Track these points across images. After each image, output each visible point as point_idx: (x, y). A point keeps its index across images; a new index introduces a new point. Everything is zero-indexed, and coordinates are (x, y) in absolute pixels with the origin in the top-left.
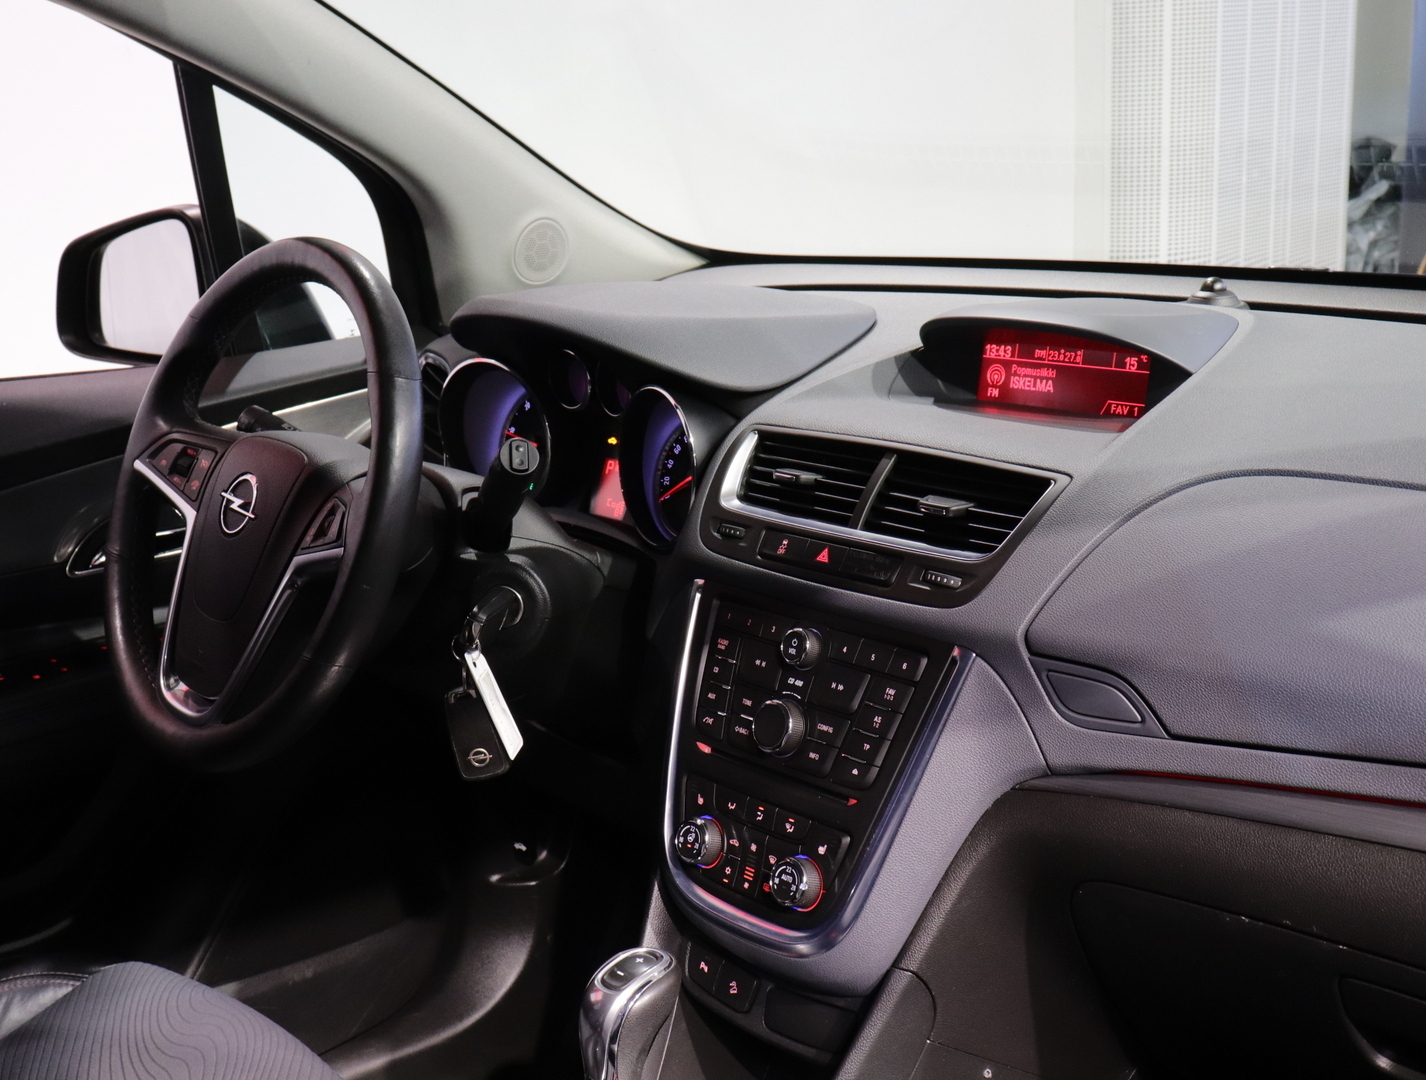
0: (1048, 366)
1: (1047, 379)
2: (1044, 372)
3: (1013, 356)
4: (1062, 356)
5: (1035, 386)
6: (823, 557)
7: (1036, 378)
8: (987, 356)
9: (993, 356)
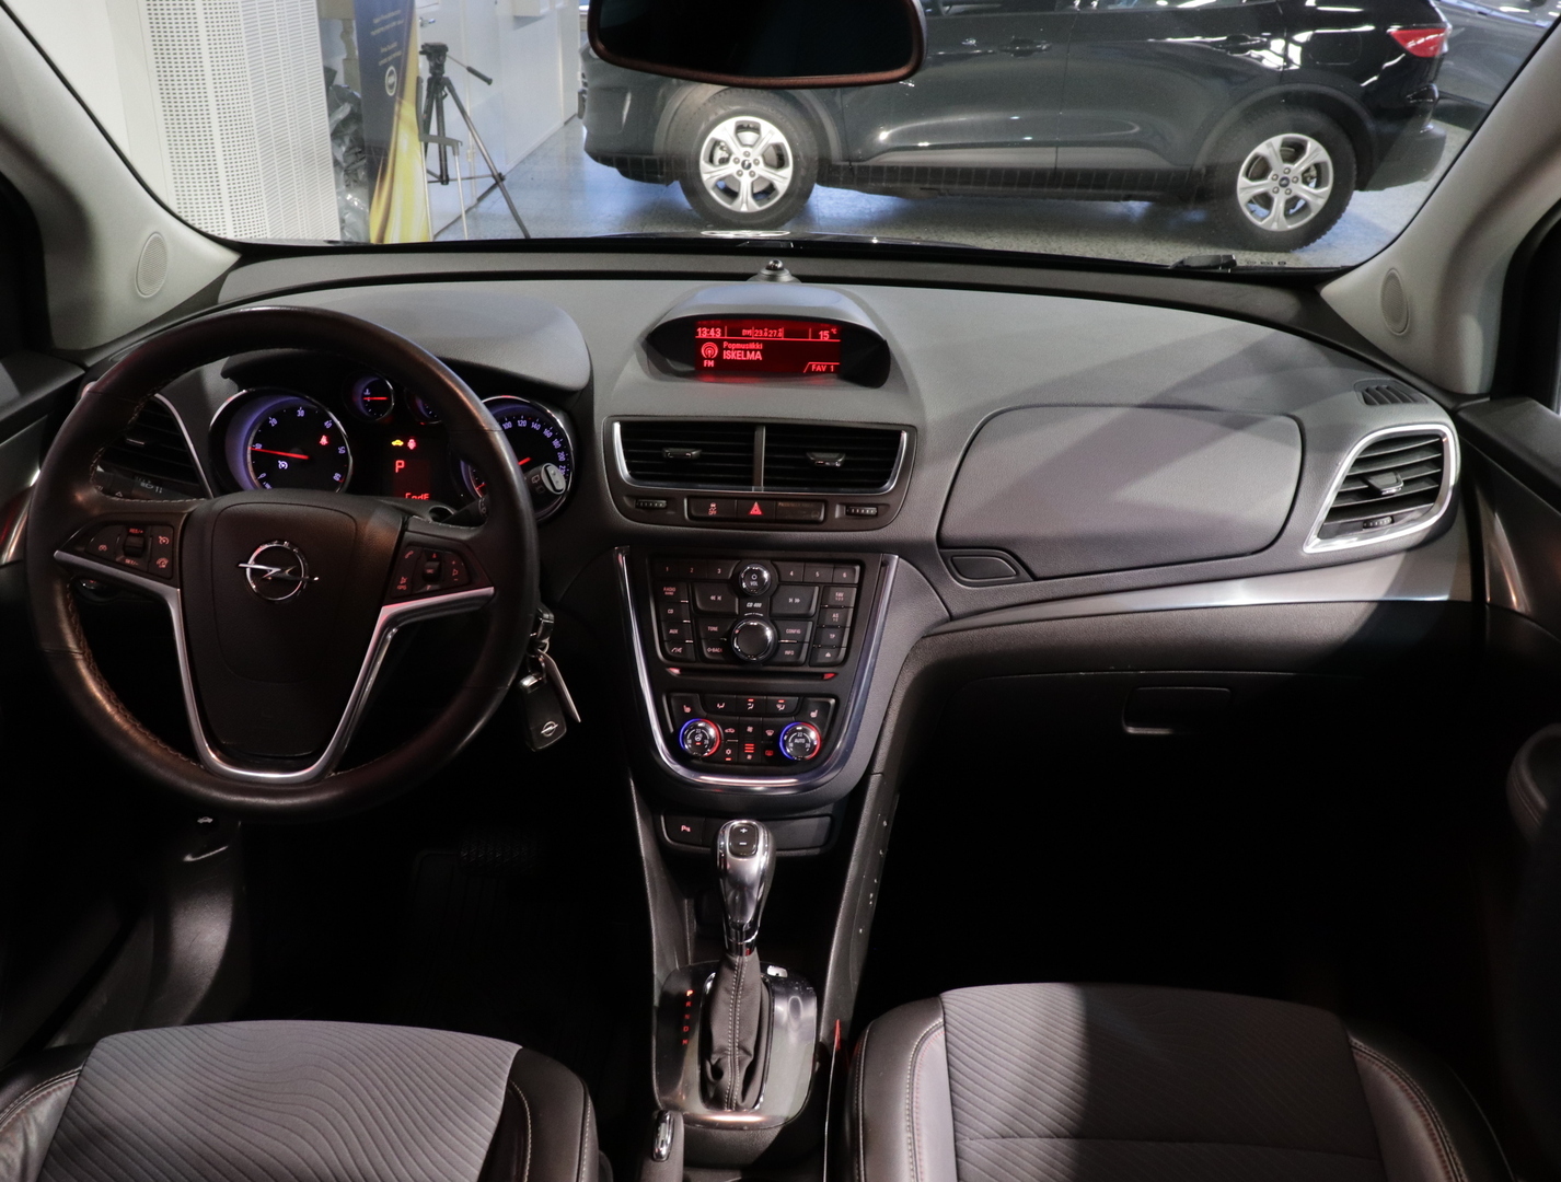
0: (755, 341)
1: (756, 351)
2: (752, 346)
3: (723, 334)
4: (767, 334)
5: (745, 356)
6: (756, 510)
7: (745, 350)
8: (700, 336)
9: (704, 336)
